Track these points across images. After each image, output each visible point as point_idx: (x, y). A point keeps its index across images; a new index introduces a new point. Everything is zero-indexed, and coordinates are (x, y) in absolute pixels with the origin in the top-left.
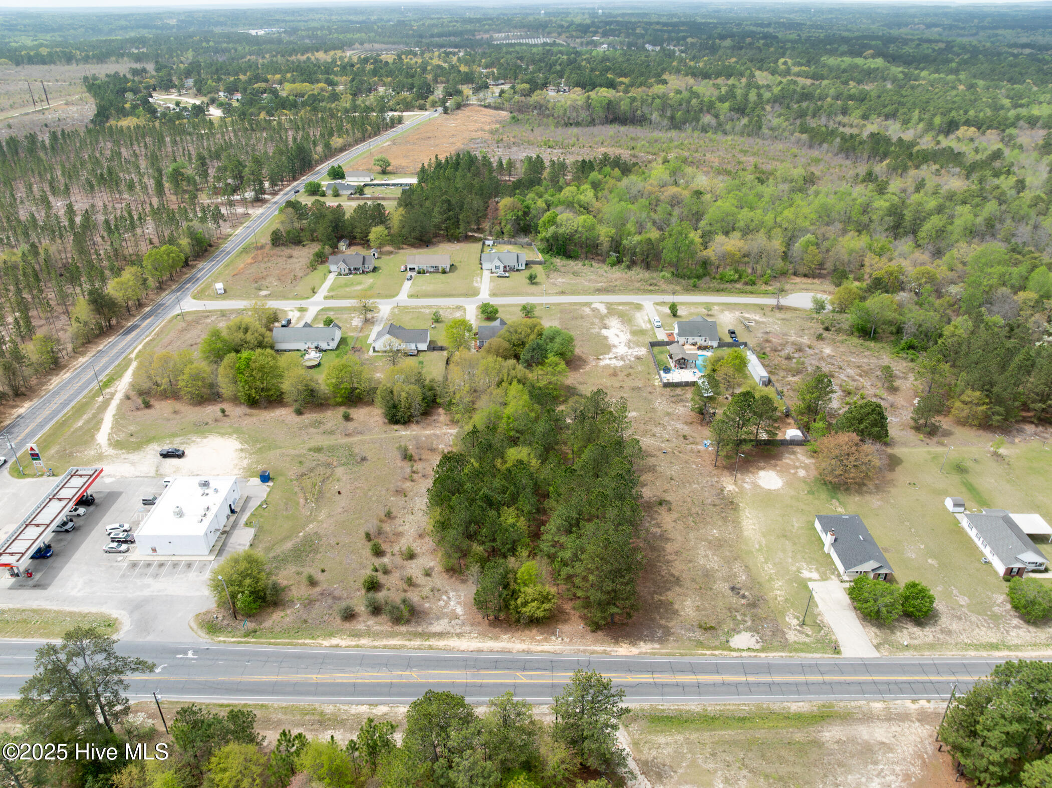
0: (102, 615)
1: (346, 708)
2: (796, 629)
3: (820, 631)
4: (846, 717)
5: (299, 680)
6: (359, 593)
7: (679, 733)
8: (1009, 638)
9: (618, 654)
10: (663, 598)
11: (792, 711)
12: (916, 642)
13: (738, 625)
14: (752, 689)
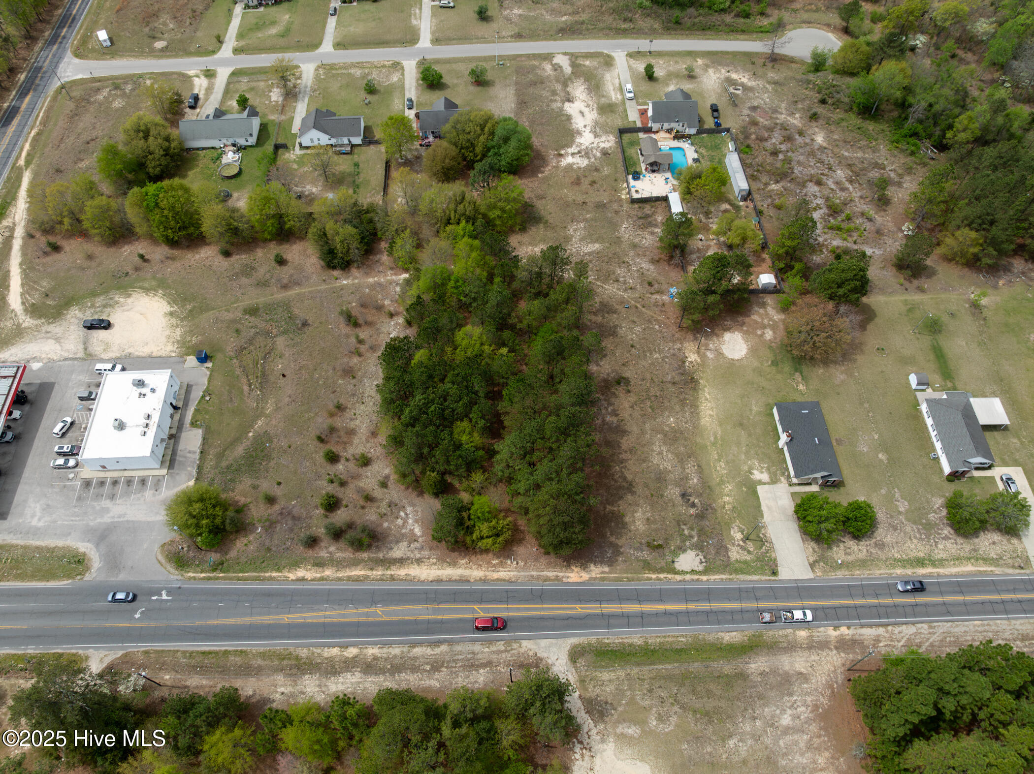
0: (68, 549)
1: (319, 651)
2: (739, 545)
3: (761, 548)
4: (773, 647)
5: (272, 622)
6: (318, 512)
7: (622, 667)
8: (936, 551)
9: (570, 580)
10: (615, 509)
11: (724, 642)
12: (850, 558)
13: (683, 541)
14: (691, 619)
